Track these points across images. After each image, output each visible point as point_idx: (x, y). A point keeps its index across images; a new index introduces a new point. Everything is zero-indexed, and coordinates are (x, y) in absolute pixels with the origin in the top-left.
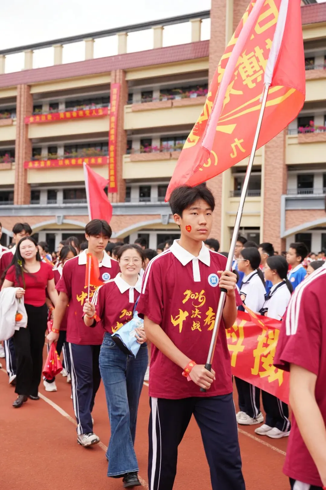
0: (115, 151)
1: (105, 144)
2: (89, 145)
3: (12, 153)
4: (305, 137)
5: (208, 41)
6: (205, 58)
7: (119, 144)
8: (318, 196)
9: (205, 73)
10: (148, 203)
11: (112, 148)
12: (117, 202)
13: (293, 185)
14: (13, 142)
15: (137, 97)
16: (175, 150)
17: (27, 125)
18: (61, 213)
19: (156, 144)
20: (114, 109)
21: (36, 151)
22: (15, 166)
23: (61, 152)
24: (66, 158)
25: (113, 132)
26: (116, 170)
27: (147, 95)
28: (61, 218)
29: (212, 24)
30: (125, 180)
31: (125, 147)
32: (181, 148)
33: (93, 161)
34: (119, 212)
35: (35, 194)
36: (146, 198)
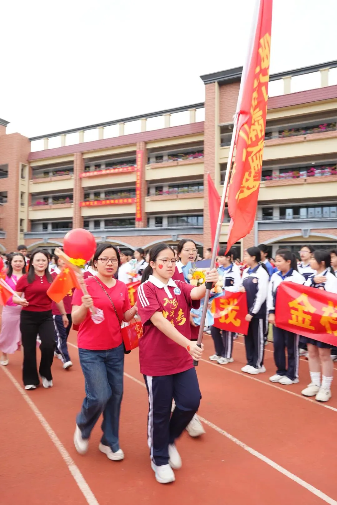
0: (140, 194)
1: (134, 190)
2: (121, 191)
3: (71, 197)
5: (203, 122)
6: (201, 133)
7: (143, 190)
8: (276, 221)
9: (202, 142)
10: (161, 228)
11: (138, 192)
12: (141, 227)
13: (260, 214)
14: (71, 190)
15: (153, 160)
16: (179, 193)
17: (81, 179)
18: (104, 235)
19: (165, 189)
20: (139, 167)
21: (86, 196)
22: (73, 205)
23: (103, 196)
24: (108, 199)
25: (138, 182)
26: (141, 206)
27: (159, 158)
28: (105, 238)
30: (147, 213)
31: (146, 191)
32: (184, 192)
33: (125, 201)
34: (143, 234)
35: (86, 223)
36: (160, 225)
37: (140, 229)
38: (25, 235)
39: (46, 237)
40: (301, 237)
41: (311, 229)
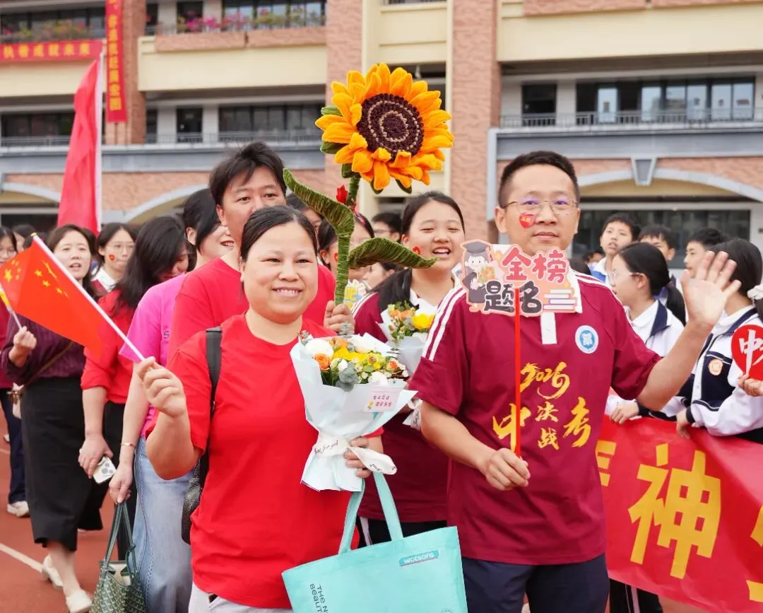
0: (120, 27)
7: (129, 12)
8: (564, 129)
10: (197, 146)
11: (112, 20)
12: (126, 143)
13: (514, 106)
16: (255, 27)
19: (211, 11)
24: (7, 42)
26: (124, 69)
30: (143, 93)
31: (143, 18)
32: (269, 23)
33: (69, 49)
34: (131, 165)
36: (193, 135)
37: (121, 147)
40: (629, 183)
41: (659, 160)
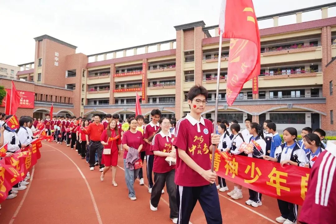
0: (144, 86)
1: (141, 83)
2: (135, 84)
3: (109, 87)
4: (208, 81)
5: (175, 49)
6: (175, 55)
7: (145, 84)
8: (213, 101)
9: (175, 60)
10: (156, 104)
11: (143, 85)
12: (145, 103)
14: (109, 83)
15: (152, 68)
16: (165, 86)
17: (114, 77)
18: (125, 107)
19: (158, 83)
20: (144, 72)
21: (117, 86)
22: (110, 91)
23: (125, 86)
24: (127, 88)
25: (143, 79)
26: (145, 92)
27: (155, 67)
28: (126, 109)
29: (177, 44)
30: (148, 96)
31: (148, 84)
32: (167, 85)
33: (137, 89)
34: (146, 107)
35: (117, 101)
36: (155, 102)
38: (84, 107)
39: (95, 108)
40: (223, 109)
